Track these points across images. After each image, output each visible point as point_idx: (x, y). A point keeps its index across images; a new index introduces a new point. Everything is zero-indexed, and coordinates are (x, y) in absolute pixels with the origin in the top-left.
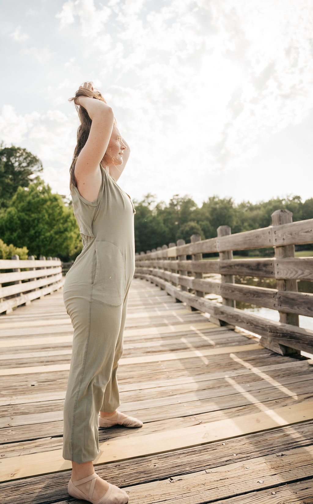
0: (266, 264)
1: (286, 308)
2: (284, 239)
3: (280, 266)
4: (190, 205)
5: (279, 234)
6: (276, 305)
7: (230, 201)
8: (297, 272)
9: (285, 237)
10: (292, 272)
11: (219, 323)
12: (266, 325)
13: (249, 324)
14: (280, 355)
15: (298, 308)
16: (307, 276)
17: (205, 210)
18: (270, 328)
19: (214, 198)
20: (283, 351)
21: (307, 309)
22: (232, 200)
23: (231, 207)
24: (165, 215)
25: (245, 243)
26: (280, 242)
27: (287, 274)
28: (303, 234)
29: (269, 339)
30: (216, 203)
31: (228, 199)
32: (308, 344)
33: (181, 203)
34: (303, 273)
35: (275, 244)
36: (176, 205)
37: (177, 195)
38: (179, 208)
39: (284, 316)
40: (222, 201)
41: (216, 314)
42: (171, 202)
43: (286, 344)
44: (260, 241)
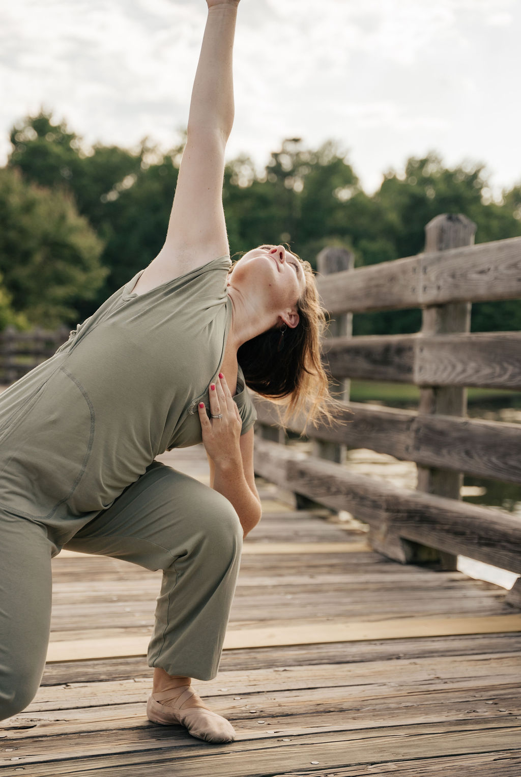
0: (401, 350)
1: (427, 455)
2: (439, 288)
3: (427, 354)
4: (336, 180)
5: (433, 274)
6: (411, 449)
7: (475, 176)
8: (454, 367)
9: (441, 283)
10: (445, 369)
11: (292, 501)
12: (381, 496)
13: (350, 497)
14: (398, 562)
15: (449, 453)
16: (471, 376)
17: (386, 203)
18: (387, 501)
19: (423, 163)
20: (406, 554)
21: (463, 454)
22: (482, 176)
23: (478, 198)
24: (248, 204)
25: (367, 295)
26: (431, 295)
27: (435, 373)
28: (475, 276)
29: (384, 527)
30: (428, 181)
31: (469, 170)
32: (448, 531)
33: (305, 171)
34: (464, 371)
35: (422, 298)
36: (290, 174)
37: (296, 140)
38: (298, 185)
39: (426, 474)
40: (449, 176)
41: (290, 478)
42: (274, 164)
43: (413, 537)
44: (396, 289)
